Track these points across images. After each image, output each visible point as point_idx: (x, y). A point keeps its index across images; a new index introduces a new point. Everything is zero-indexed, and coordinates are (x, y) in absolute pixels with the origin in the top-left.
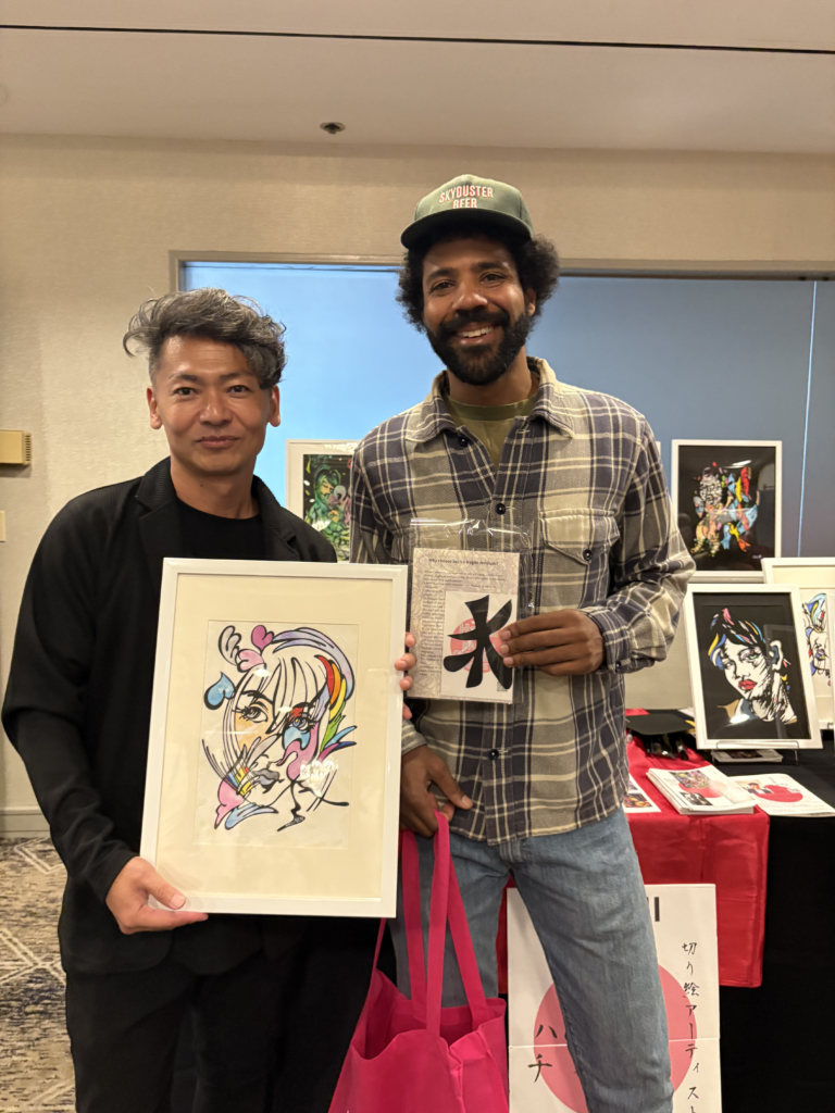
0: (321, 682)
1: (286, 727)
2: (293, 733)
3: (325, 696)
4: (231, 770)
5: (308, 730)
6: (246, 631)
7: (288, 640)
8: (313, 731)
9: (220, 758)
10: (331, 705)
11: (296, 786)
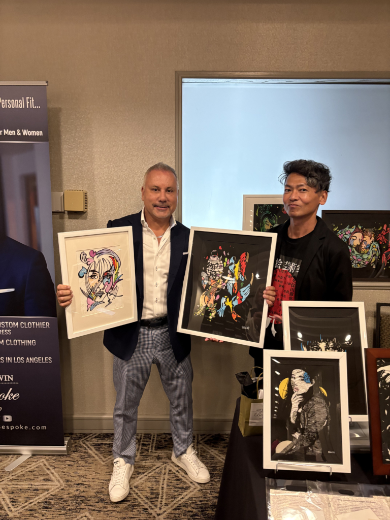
0: (112, 264)
1: (103, 279)
2: (106, 280)
3: (113, 268)
4: (90, 294)
5: (110, 278)
6: (87, 253)
7: (100, 253)
8: (111, 278)
9: (86, 292)
10: (115, 270)
11: (109, 295)
